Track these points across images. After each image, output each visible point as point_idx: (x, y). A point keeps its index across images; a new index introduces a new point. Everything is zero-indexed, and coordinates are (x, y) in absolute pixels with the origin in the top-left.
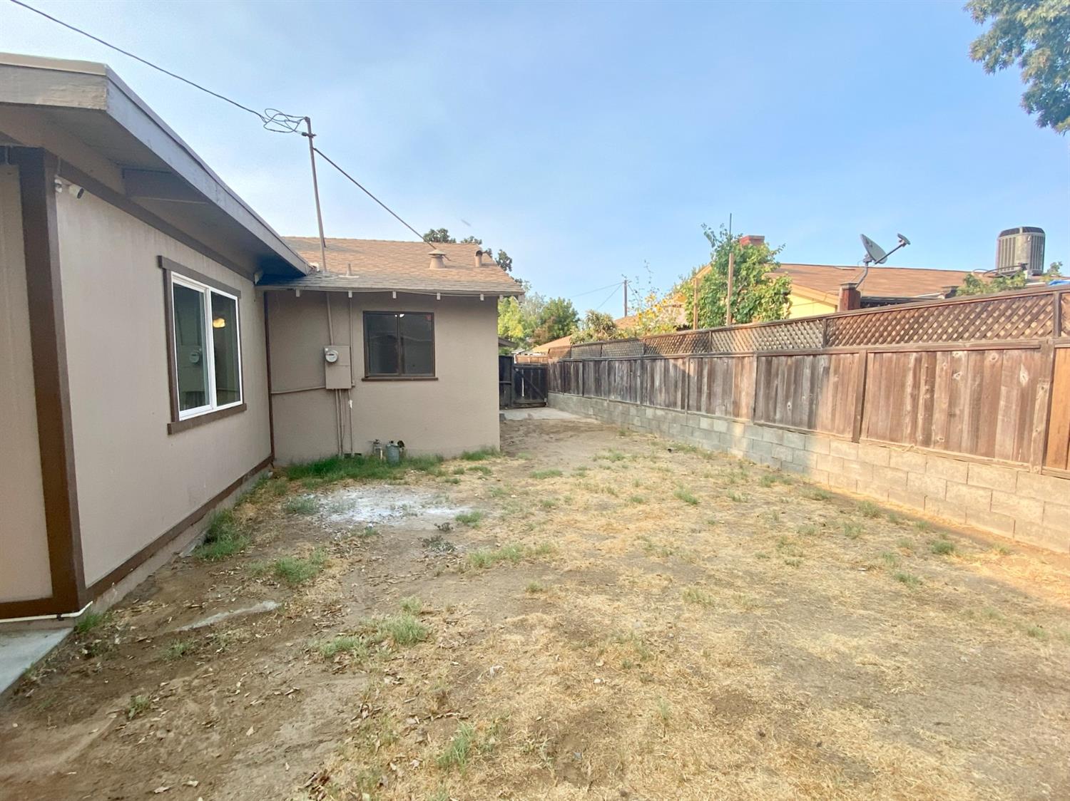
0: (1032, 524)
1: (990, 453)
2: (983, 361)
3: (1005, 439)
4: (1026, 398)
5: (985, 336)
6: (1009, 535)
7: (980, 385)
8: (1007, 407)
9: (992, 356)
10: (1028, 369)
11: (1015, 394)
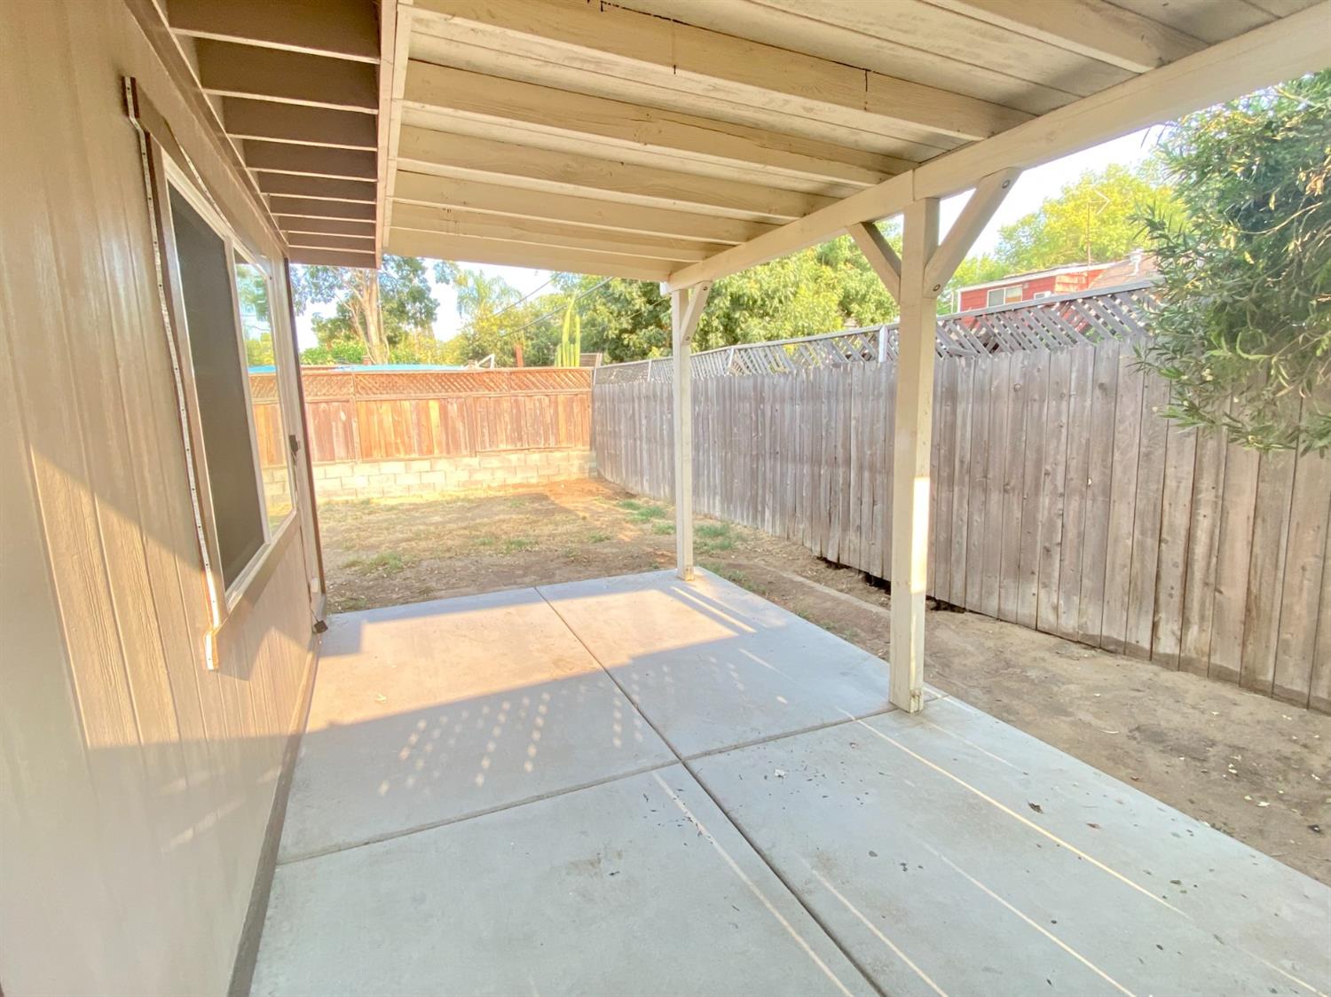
0: (364, 488)
1: (332, 458)
2: (317, 408)
3: (340, 450)
4: (347, 428)
5: (317, 395)
6: (354, 498)
7: (319, 422)
8: (337, 434)
9: (323, 406)
10: (344, 411)
11: (340, 426)
